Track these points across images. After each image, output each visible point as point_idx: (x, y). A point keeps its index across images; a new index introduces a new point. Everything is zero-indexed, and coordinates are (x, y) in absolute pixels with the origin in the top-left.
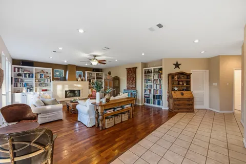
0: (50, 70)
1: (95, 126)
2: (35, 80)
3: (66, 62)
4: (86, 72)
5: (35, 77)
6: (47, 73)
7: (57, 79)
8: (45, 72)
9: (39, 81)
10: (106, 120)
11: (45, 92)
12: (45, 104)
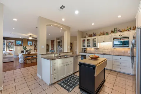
0: (14, 41)
1: (23, 63)
2: (6, 46)
3: (20, 37)
4: (34, 42)
5: (6, 44)
6: (12, 42)
7: (18, 45)
8: (11, 42)
9: (8, 46)
10: (27, 60)
11: (11, 51)
12: (6, 55)
